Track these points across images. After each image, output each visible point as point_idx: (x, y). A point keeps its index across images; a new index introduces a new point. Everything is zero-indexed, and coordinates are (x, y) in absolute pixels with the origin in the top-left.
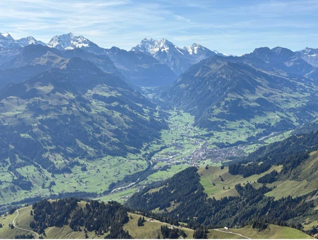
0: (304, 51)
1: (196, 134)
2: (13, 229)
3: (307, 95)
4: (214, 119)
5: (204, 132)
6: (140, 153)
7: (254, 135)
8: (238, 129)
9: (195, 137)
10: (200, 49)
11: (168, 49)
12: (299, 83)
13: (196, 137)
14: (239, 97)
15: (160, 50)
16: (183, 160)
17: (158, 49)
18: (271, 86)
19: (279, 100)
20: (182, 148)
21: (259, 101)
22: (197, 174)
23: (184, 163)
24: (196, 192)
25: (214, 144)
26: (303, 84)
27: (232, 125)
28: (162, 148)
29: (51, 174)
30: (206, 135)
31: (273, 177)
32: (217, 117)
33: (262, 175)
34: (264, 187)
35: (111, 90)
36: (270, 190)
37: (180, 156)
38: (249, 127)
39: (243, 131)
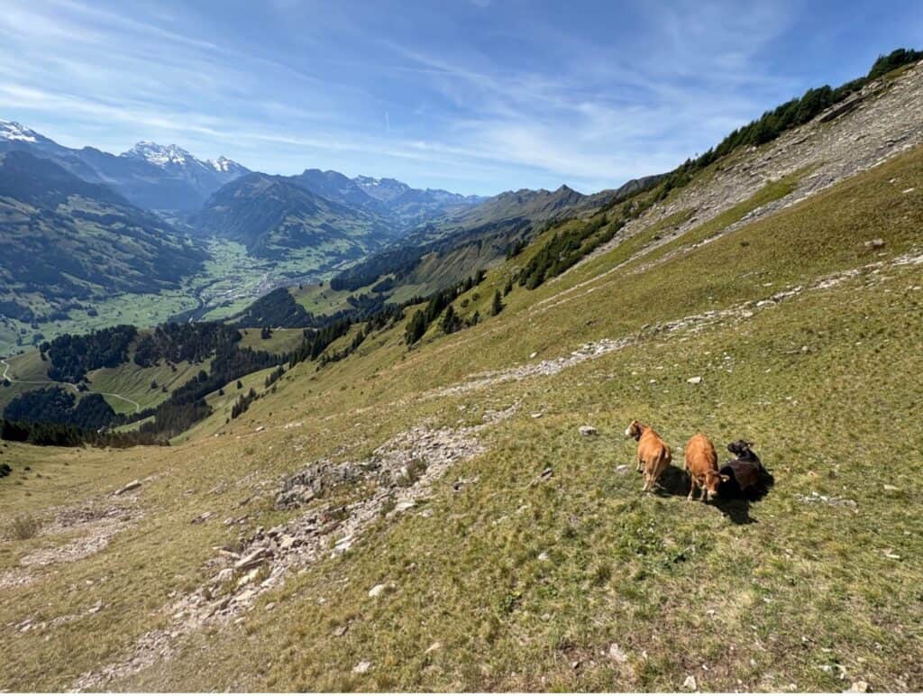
0: (357, 179)
1: (255, 265)
2: (10, 387)
3: (370, 223)
4: (274, 247)
5: (264, 262)
6: (180, 288)
7: (326, 263)
8: (307, 258)
9: (254, 268)
10: (231, 165)
11: (183, 159)
12: (360, 211)
13: (256, 268)
14: (301, 221)
15: (171, 161)
16: (248, 293)
17: (167, 159)
18: (332, 212)
19: (344, 227)
20: (241, 281)
21: (323, 226)
22: (290, 295)
23: (250, 296)
24: (296, 313)
25: (281, 274)
26: (364, 213)
27: (298, 253)
28: (213, 282)
29: (30, 325)
30: (269, 266)
31: (388, 286)
32: (277, 244)
33: (375, 284)
34: (381, 296)
35: (104, 207)
36: (388, 297)
37: (243, 290)
38: (318, 255)
39: (312, 259)
